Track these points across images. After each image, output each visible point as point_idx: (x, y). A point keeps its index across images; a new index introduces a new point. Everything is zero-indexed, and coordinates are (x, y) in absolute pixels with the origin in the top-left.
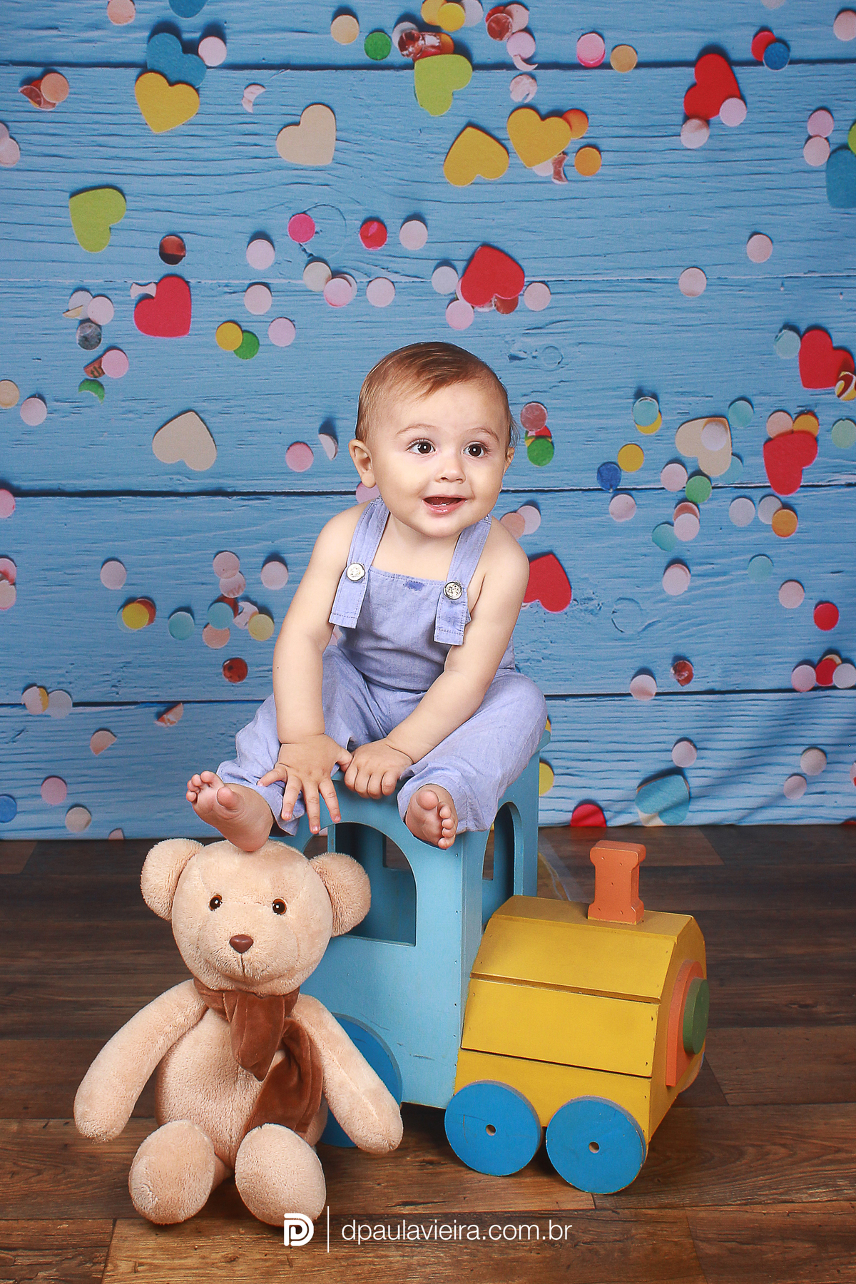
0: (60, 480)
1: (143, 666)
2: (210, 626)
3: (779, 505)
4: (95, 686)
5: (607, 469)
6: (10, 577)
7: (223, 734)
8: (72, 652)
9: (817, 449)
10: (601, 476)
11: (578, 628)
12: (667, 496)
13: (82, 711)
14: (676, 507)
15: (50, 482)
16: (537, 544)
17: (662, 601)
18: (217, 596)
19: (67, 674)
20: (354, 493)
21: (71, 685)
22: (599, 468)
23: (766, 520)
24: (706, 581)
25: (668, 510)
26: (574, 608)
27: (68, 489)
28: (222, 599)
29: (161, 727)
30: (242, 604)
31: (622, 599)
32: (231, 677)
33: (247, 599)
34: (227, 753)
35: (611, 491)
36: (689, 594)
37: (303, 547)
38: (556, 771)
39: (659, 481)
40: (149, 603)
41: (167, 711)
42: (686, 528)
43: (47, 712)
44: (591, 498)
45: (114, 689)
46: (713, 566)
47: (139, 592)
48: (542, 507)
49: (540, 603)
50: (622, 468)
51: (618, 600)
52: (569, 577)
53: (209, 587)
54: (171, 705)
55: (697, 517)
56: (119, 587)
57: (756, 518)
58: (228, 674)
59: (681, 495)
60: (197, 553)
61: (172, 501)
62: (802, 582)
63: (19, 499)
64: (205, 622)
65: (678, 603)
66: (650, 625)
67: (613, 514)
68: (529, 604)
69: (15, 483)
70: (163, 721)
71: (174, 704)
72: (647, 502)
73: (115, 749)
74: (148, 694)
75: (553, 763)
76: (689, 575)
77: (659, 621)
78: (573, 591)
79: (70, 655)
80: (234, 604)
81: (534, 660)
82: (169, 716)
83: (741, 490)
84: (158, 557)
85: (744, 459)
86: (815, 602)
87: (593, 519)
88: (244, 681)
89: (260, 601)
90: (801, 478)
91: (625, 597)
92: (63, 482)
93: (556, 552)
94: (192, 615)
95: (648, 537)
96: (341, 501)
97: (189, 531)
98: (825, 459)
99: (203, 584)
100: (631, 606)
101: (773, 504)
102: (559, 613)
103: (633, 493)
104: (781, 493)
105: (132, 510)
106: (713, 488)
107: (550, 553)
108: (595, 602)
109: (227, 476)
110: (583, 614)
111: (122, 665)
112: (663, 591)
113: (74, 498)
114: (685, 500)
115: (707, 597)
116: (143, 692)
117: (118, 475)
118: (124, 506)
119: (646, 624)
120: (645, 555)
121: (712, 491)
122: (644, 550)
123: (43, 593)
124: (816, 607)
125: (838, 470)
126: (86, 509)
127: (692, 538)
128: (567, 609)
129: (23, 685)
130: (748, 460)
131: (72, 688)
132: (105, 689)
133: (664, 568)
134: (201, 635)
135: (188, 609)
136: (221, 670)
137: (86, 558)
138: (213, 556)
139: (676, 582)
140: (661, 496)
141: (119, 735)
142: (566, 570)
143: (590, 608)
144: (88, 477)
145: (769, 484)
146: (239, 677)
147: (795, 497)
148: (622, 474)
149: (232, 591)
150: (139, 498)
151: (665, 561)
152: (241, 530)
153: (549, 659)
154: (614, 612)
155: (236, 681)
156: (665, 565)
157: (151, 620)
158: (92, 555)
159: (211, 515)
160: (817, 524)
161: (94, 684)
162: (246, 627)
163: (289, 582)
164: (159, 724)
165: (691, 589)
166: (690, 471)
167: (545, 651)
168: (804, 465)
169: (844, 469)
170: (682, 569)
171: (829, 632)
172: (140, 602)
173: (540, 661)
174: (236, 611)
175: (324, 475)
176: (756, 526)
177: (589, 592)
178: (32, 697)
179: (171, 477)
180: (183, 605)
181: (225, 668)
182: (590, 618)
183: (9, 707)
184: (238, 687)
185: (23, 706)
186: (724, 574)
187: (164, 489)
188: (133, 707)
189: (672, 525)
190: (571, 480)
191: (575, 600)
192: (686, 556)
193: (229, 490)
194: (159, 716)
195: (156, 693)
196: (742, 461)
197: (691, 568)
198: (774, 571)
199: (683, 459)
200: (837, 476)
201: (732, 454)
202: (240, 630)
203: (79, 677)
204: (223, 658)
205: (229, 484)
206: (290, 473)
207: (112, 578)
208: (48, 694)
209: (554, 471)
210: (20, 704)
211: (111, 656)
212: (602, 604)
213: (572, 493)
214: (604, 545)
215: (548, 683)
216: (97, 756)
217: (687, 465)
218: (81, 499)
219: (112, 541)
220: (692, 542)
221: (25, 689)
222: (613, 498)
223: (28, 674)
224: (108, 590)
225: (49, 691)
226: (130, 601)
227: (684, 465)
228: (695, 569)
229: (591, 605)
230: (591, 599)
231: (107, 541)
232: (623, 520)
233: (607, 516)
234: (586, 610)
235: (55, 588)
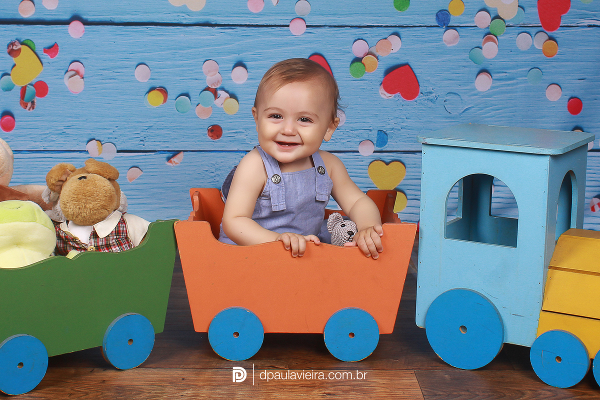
0: (111, 15)
1: (160, 129)
2: (199, 105)
3: (547, 38)
4: (131, 140)
5: (442, 14)
6: (81, 74)
7: (207, 171)
8: (117, 120)
9: (570, 4)
10: (438, 18)
11: (424, 110)
12: (478, 31)
13: (122, 156)
14: (484, 38)
15: (105, 17)
16: (398, 59)
17: (475, 95)
18: (204, 87)
19: (114, 133)
20: (288, 26)
21: (116, 140)
22: (437, 13)
23: (539, 47)
24: (501, 83)
25: (479, 40)
26: (421, 98)
27: (116, 21)
28: (207, 89)
29: (170, 166)
30: (220, 92)
31: (450, 93)
32: (212, 136)
33: (223, 89)
34: (209, 183)
35: (444, 27)
36: (491, 91)
37: (257, 58)
38: (409, 197)
39: (473, 22)
40: (163, 91)
41: (173, 156)
42: (490, 50)
43: (101, 156)
44: (433, 31)
45: (141, 142)
46: (506, 74)
47: (157, 84)
48: (402, 36)
49: (400, 95)
50: (451, 13)
51: (448, 93)
52: (418, 79)
53: (200, 81)
54: (176, 153)
55: (495, 43)
56: (146, 81)
57: (533, 46)
58: (211, 135)
59: (487, 31)
60: (193, 60)
61: (179, 29)
62: (561, 85)
63: (86, 26)
64: (197, 103)
65: (483, 96)
66: (467, 109)
67: (445, 41)
68: (394, 95)
69: (85, 17)
70: (171, 162)
71: (178, 152)
72: (466, 34)
73: (141, 179)
74: (162, 145)
75: (407, 192)
76: (491, 80)
77: (473, 107)
78: (420, 87)
79: (116, 121)
80: (215, 92)
81: (396, 129)
82: (174, 160)
83: (524, 28)
84: (169, 63)
85: (525, 9)
86: (568, 97)
87: (433, 44)
88: (220, 139)
89: (231, 91)
90: (560, 21)
91: (453, 91)
92: (113, 17)
93: (410, 64)
94: (190, 98)
95: (466, 56)
96: (280, 31)
97: (188, 47)
98: (575, 10)
99: (196, 79)
100: (456, 97)
101: (543, 37)
102: (411, 101)
103: (458, 28)
104: (548, 30)
105: (154, 34)
106: (507, 26)
107: (407, 64)
108: (434, 95)
109: (212, 14)
110: (426, 102)
111: (147, 128)
112: (475, 89)
113: (119, 27)
114: (489, 33)
115: (502, 93)
116: (159, 145)
117: (146, 13)
118: (150, 31)
119: (465, 108)
120: (464, 67)
121: (506, 28)
122: (465, 64)
123: (99, 84)
124: (569, 100)
125: (583, 17)
126: (128, 33)
127: (493, 57)
128: (416, 99)
129: (87, 139)
130: (528, 10)
131: (116, 141)
132: (137, 142)
133: (476, 75)
134: (195, 110)
135: (187, 95)
136: (207, 132)
137: (127, 62)
138: (203, 62)
139: (483, 83)
140: (474, 31)
141: (144, 170)
142: (417, 75)
143: (431, 98)
144: (128, 14)
145: (541, 25)
146: (217, 136)
147: (556, 33)
148: (451, 17)
149: (213, 84)
150: (159, 27)
151: (478, 70)
152: (219, 47)
153: (405, 129)
154: (445, 101)
155: (215, 139)
156: (477, 73)
157: (165, 101)
158: (130, 61)
159: (202, 38)
160: (570, 50)
161: (129, 139)
162: (222, 106)
163: (248, 79)
164: (168, 164)
165: (492, 88)
166: (493, 16)
167: (403, 124)
168: (563, 14)
169: (586, 16)
170: (488, 76)
171: (575, 116)
172: (158, 90)
173: (400, 130)
174: (216, 96)
175: (270, 14)
176: (532, 51)
177: (430, 89)
178: (92, 146)
179: (179, 14)
180: (184, 92)
181: (209, 130)
182: (431, 104)
183: (78, 152)
184: (216, 142)
185: (87, 152)
186: (513, 79)
187: (174, 22)
188: (153, 153)
189: (481, 49)
190: (420, 20)
191: (422, 93)
192: (490, 68)
193: (213, 23)
194: (169, 159)
195: (168, 145)
196: (524, 10)
197: (492, 75)
198: (544, 77)
199: (488, 9)
200: (582, 20)
201: (519, 6)
202: (218, 108)
203: (121, 135)
204: (207, 125)
205: (213, 19)
206: (250, 13)
207: (142, 75)
208: (102, 144)
209: (410, 15)
210: (85, 151)
211: (141, 122)
212: (438, 96)
213: (420, 28)
214: (439, 60)
215: (404, 143)
216: (131, 183)
217: (491, 12)
218: (123, 27)
219: (142, 52)
220: (493, 59)
221: (88, 142)
222: (445, 31)
223: (90, 133)
224: (139, 82)
225: (102, 143)
226: (152, 89)
227: (489, 13)
228: (495, 76)
229: (431, 96)
230: (431, 93)
231: (139, 52)
232: (451, 45)
233: (441, 43)
234: (428, 99)
235: (107, 81)
